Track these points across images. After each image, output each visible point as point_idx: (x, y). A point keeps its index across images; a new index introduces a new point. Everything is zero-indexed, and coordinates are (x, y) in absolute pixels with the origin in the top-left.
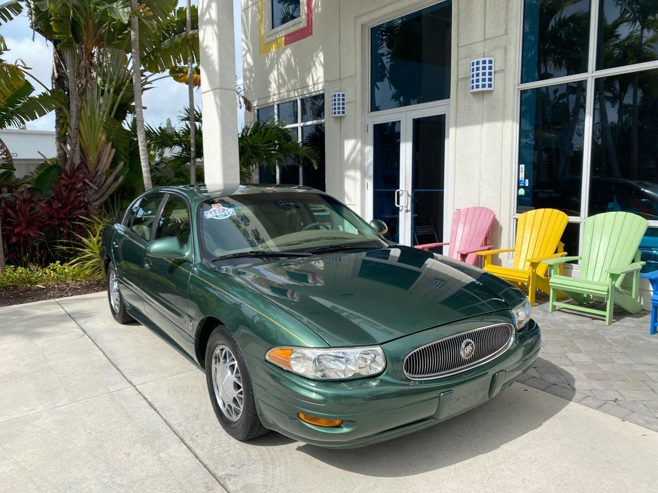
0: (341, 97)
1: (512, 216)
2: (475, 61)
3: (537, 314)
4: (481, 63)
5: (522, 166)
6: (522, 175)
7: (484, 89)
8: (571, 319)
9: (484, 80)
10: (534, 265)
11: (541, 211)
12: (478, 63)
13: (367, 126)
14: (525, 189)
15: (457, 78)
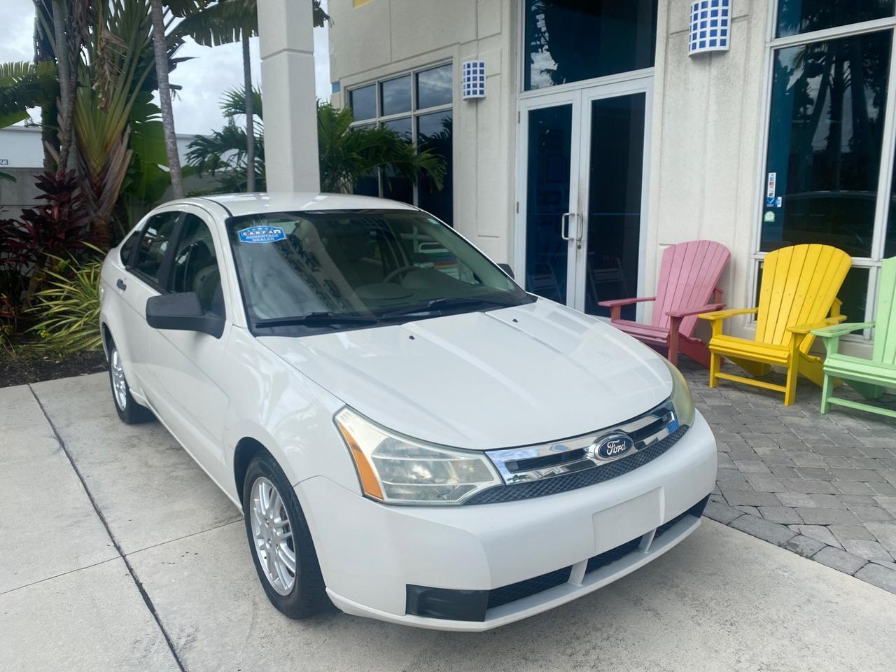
1: (752, 256)
2: (700, 2)
3: (803, 417)
4: (709, 4)
5: (773, 176)
6: (772, 190)
7: (713, 49)
9: (714, 33)
10: (797, 336)
11: (801, 249)
12: (704, 5)
13: (519, 112)
14: (775, 212)
15: (667, 31)
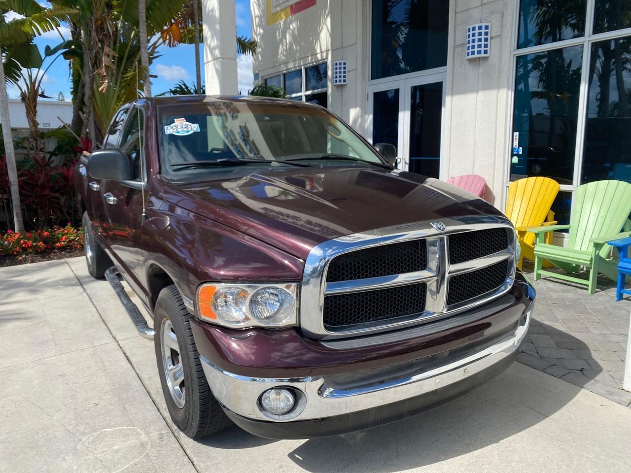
0: (342, 66)
1: (505, 184)
2: (471, 27)
4: (477, 28)
5: (517, 134)
6: (516, 143)
7: (479, 56)
8: (555, 288)
9: (480, 46)
10: (522, 233)
11: (533, 179)
12: (474, 29)
13: (368, 94)
14: (518, 157)
15: (454, 44)
